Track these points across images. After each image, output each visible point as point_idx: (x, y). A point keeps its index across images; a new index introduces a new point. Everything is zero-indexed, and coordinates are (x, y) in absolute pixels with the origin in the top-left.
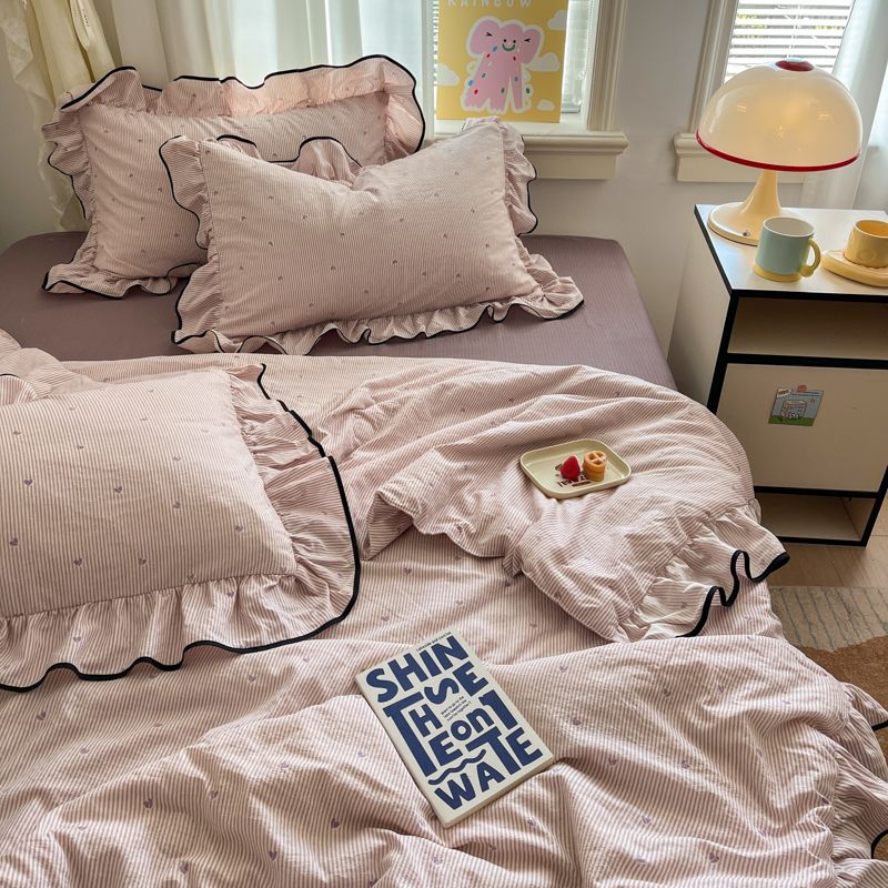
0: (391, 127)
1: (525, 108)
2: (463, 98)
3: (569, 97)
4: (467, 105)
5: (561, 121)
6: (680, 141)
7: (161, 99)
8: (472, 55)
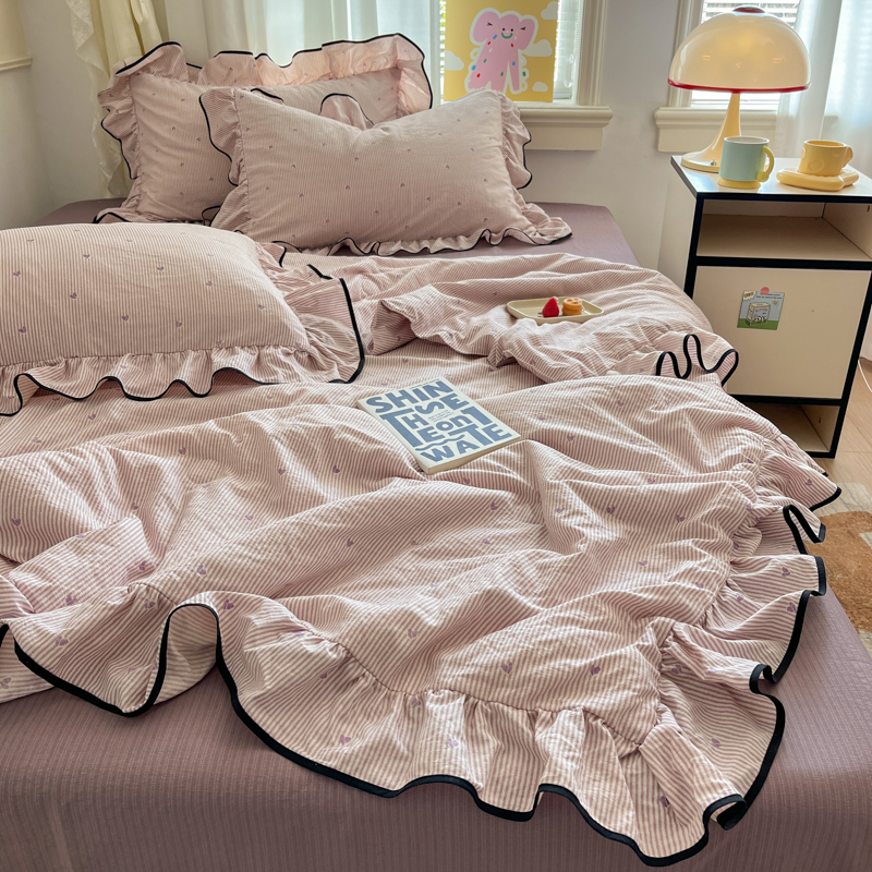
0: (403, 99)
1: (522, 90)
2: (467, 81)
3: (561, 81)
4: (470, 87)
5: (554, 101)
6: (658, 112)
7: (201, 73)
8: (474, 42)
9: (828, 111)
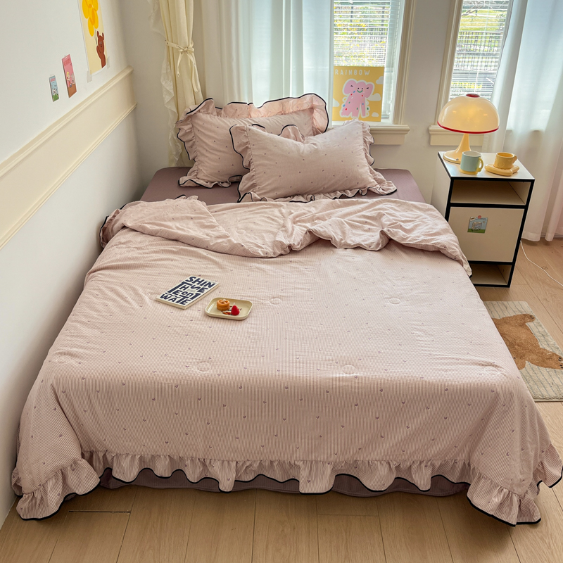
0: (315, 122)
1: (367, 116)
2: (341, 112)
3: (385, 112)
4: (342, 115)
5: (382, 120)
6: (431, 128)
7: (222, 112)
8: (345, 94)
9: (508, 128)
